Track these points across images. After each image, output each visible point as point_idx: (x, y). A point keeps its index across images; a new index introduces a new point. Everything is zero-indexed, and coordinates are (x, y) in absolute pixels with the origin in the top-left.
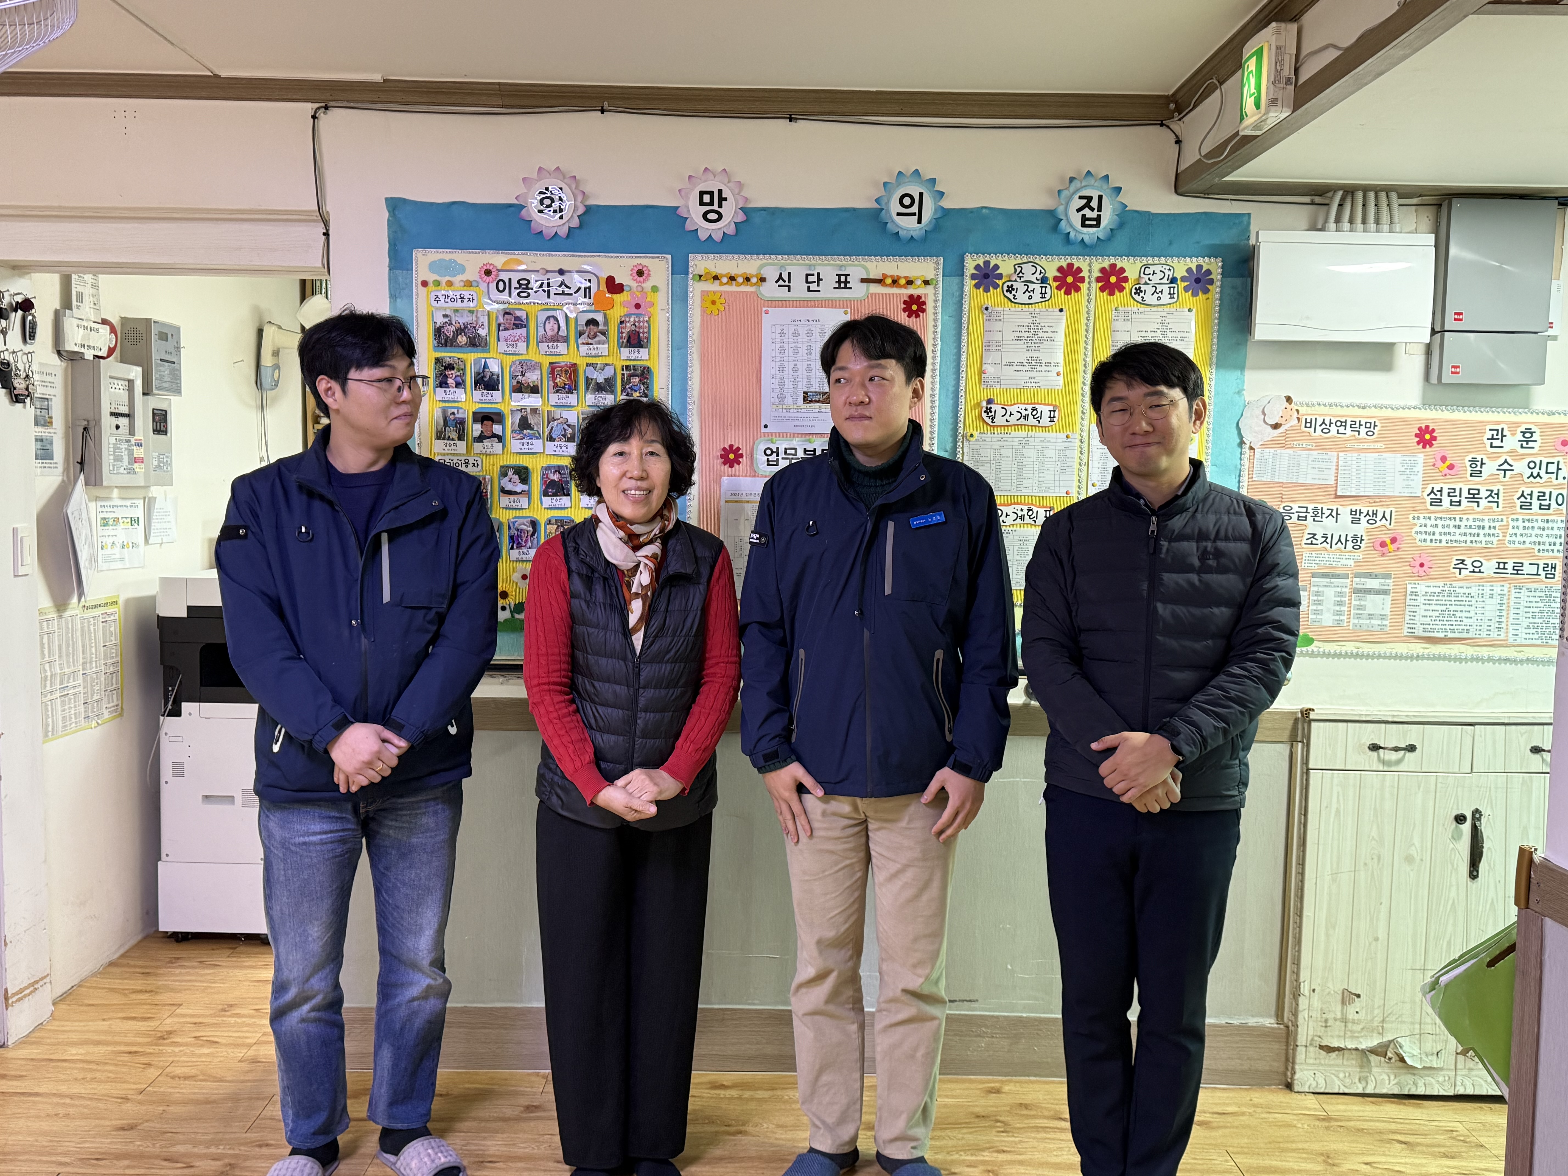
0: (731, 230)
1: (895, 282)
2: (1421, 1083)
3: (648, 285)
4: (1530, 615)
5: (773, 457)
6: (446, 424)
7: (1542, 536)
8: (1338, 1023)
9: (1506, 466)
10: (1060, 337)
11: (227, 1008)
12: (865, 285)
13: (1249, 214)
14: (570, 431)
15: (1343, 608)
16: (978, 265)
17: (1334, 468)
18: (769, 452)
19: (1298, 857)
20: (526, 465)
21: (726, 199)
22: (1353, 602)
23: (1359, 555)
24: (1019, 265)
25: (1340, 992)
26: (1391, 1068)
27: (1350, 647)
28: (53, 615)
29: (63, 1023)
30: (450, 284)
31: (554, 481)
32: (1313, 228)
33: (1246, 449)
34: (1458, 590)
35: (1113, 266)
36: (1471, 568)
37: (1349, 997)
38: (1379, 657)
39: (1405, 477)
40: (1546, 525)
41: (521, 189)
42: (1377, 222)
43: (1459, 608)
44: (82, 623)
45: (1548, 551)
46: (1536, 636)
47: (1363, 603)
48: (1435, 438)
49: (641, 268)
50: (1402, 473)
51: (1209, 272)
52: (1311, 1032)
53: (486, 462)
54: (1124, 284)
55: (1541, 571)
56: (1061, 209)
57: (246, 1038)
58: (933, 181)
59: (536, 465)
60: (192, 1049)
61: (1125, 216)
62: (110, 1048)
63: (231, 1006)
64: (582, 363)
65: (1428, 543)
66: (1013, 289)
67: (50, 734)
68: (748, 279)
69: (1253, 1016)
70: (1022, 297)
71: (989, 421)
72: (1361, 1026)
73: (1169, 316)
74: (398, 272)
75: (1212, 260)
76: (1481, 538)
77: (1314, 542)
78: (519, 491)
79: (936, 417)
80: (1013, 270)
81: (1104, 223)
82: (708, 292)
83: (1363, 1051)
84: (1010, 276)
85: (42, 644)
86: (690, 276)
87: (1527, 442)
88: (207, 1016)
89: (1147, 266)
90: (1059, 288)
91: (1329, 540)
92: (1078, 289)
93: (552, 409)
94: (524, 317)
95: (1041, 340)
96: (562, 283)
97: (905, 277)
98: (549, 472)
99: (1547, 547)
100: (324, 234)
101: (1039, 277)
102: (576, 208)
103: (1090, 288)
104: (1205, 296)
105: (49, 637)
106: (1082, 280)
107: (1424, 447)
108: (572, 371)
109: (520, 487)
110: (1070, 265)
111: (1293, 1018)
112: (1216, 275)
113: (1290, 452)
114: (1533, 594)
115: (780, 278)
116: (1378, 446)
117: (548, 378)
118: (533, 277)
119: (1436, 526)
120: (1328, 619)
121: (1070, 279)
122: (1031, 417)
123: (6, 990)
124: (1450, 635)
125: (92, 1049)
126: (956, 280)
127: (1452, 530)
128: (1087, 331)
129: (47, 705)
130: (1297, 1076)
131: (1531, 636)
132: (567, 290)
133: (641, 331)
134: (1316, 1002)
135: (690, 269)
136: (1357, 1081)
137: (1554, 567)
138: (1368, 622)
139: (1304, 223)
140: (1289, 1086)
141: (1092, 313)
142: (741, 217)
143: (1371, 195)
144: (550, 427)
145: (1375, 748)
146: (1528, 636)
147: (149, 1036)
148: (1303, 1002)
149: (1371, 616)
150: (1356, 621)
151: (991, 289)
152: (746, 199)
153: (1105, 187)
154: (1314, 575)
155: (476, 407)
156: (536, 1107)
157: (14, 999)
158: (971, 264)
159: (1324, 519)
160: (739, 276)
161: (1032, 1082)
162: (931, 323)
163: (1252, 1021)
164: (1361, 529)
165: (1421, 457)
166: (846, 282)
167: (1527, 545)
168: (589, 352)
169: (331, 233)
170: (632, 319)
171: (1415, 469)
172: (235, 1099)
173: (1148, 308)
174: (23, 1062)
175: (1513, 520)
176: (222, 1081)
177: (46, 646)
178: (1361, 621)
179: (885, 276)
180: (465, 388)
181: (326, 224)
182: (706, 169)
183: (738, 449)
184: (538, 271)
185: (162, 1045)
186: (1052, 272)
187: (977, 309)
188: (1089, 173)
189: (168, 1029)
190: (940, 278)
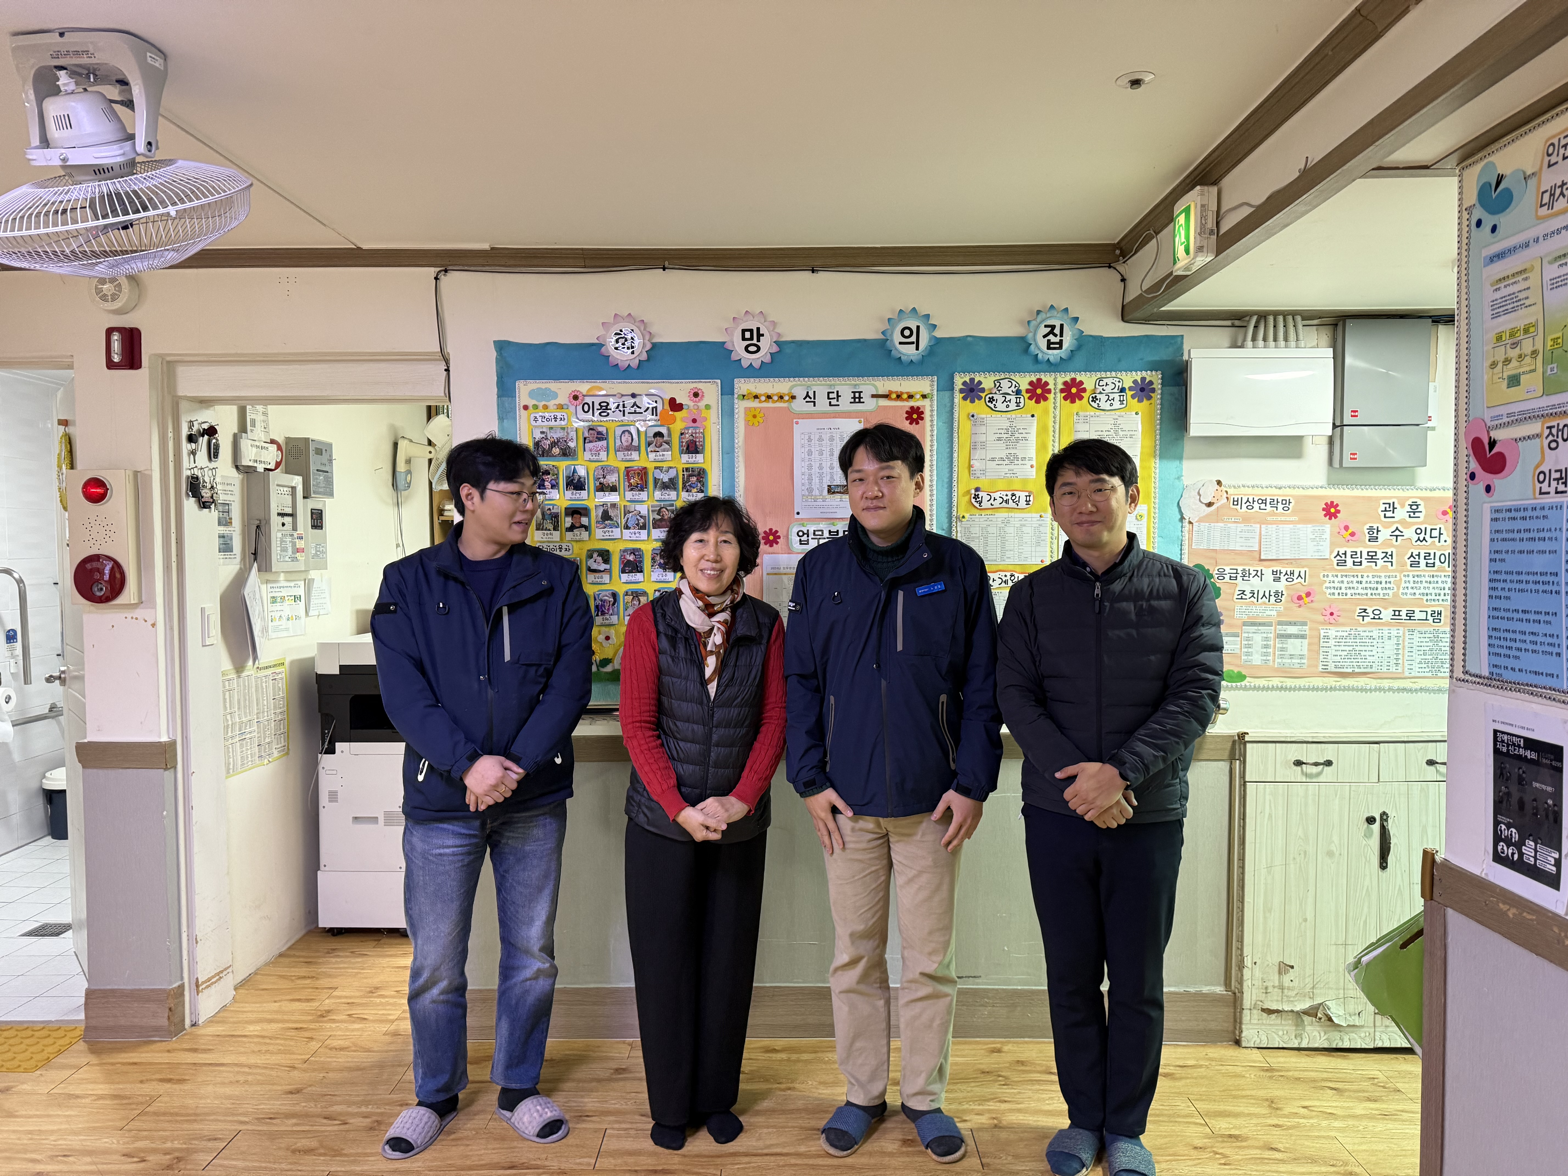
0: (768, 359)
1: (899, 397)
2: (1346, 1038)
3: (702, 404)
4: (1422, 653)
5: (805, 538)
6: (543, 518)
7: (1429, 588)
8: (1276, 990)
9: (1397, 533)
10: (1033, 437)
11: (374, 990)
12: (875, 399)
13: (1182, 336)
14: (642, 520)
15: (1269, 650)
16: (965, 382)
17: (1257, 537)
18: (801, 534)
19: (1239, 853)
20: (607, 548)
21: (763, 335)
22: (1277, 645)
23: (1281, 607)
24: (998, 381)
25: (1277, 964)
26: (1321, 1026)
27: (1276, 682)
28: (233, 675)
29: (242, 1005)
30: (546, 407)
31: (630, 560)
32: (1234, 345)
33: (1186, 524)
34: (1362, 634)
35: (1073, 380)
36: (1372, 616)
37: (1284, 968)
38: (1300, 689)
39: (1315, 543)
40: (1432, 580)
41: (601, 332)
42: (1286, 339)
43: (1363, 648)
44: (256, 681)
45: (1434, 600)
46: (1427, 670)
47: (1285, 646)
48: (1338, 512)
49: (696, 390)
50: (1313, 540)
51: (1151, 383)
52: (1254, 998)
53: (576, 547)
54: (1083, 394)
55: (1429, 617)
56: (1030, 335)
57: (389, 1015)
58: (927, 316)
59: (615, 549)
60: (346, 1025)
61: (1082, 340)
62: (280, 1025)
63: (377, 988)
64: (650, 466)
65: (1336, 596)
66: (994, 400)
67: (231, 771)
68: (781, 397)
69: (1206, 985)
70: (1001, 406)
71: (977, 505)
72: (1295, 992)
73: (1120, 419)
74: (504, 399)
75: (1154, 373)
76: (1379, 591)
77: (1244, 597)
78: (602, 569)
79: (935, 502)
80: (993, 385)
81: (1065, 346)
82: (750, 408)
83: (1297, 1012)
84: (991, 389)
85: (225, 699)
86: (736, 396)
87: (1414, 513)
88: (358, 997)
89: (1101, 379)
90: (1030, 398)
91: (1255, 596)
92: (1046, 399)
93: (628, 504)
94: (605, 432)
95: (1018, 440)
96: (635, 404)
97: (907, 393)
98: (626, 554)
99: (1433, 597)
100: (446, 370)
101: (1014, 390)
102: (644, 345)
103: (1056, 398)
104: (1149, 402)
105: (230, 693)
106: (1049, 391)
107: (1330, 519)
108: (643, 473)
109: (603, 567)
110: (1039, 380)
111: (1239, 987)
112: (1157, 385)
113: (1222, 525)
114: (1423, 635)
115: (807, 395)
116: (1292, 518)
117: (624, 478)
118: (611, 400)
119: (1342, 582)
120: (1257, 659)
121: (1039, 391)
122: (1011, 501)
123: (197, 979)
124: (1357, 670)
125: (266, 1026)
126: (947, 394)
127: (1355, 585)
128: (1054, 432)
129: (229, 748)
130: (1243, 1035)
131: (1423, 670)
132: (638, 410)
133: (698, 440)
134: (1258, 973)
135: (736, 391)
136: (1293, 1037)
137: (1440, 614)
138: (1289, 661)
139: (1227, 342)
140: (1238, 1043)
141: (1058, 417)
142: (775, 349)
143: (1280, 319)
144: (626, 518)
145: (1298, 763)
146: (1420, 670)
147: (312, 1014)
148: (1247, 973)
149: (1292, 656)
150: (1280, 660)
151: (976, 401)
152: (779, 335)
153: (1066, 317)
154: (1245, 624)
156: (624, 1070)
157: (204, 986)
158: (959, 381)
159: (1251, 578)
160: (774, 395)
161: (1026, 1043)
162: (928, 428)
163: (1205, 989)
164: (1281, 586)
165: (1328, 527)
166: (860, 398)
167: (1417, 596)
168: (657, 458)
169: (451, 369)
171: (1323, 537)
172: (381, 1066)
173: (1103, 413)
174: (210, 1038)
175: (1405, 576)
176: (370, 1051)
177: (228, 701)
178: (1284, 661)
179: (891, 392)
180: (558, 489)
181: (447, 362)
182: (747, 312)
183: (777, 532)
184: (615, 395)
185: (322, 1022)
186: (1024, 386)
187: (966, 417)
188: (1052, 306)
189: (327, 1008)
190: (935, 393)
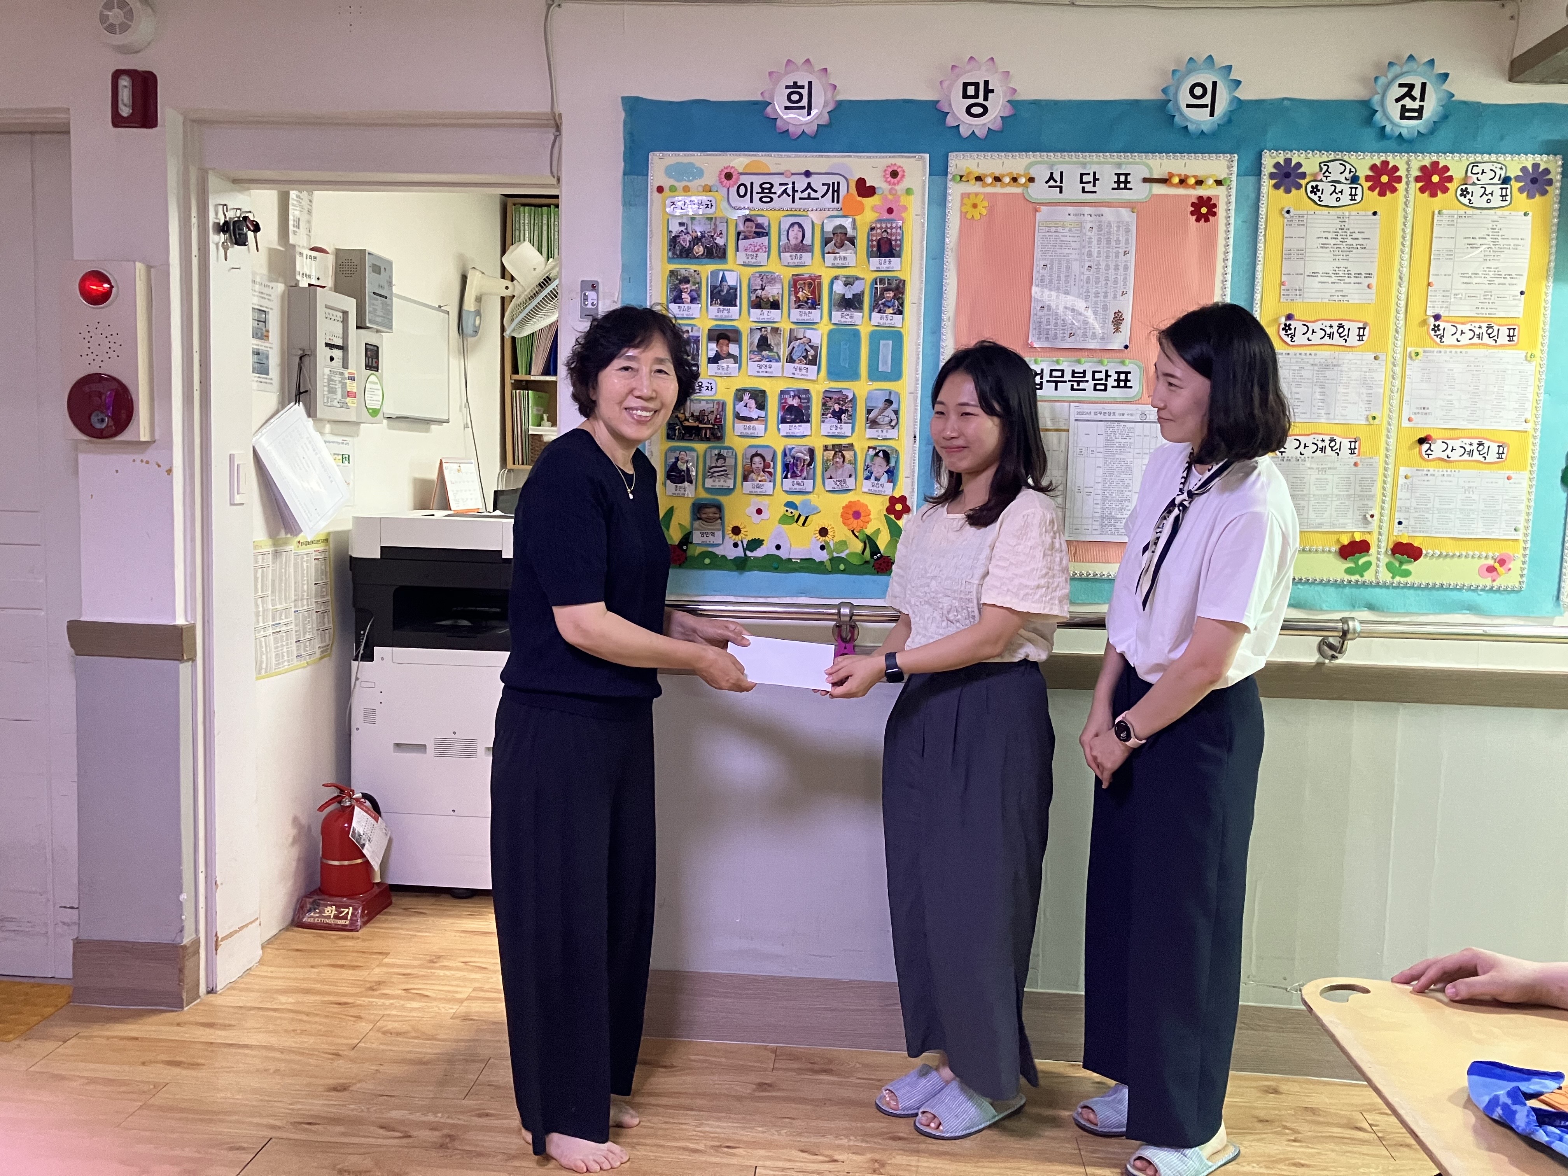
0: (997, 125)
1: (1182, 182)
3: (900, 188)
10: (1373, 244)
11: (435, 960)
12: (1148, 185)
14: (812, 352)
16: (1278, 163)
20: (763, 389)
21: (992, 91)
24: (1326, 163)
28: (267, 548)
29: (271, 969)
30: (686, 189)
31: (793, 405)
35: (1435, 164)
41: (767, 84)
44: (295, 559)
49: (895, 168)
53: (721, 384)
54: (1448, 185)
56: (1376, 98)
57: (457, 992)
58: (1229, 68)
59: (773, 390)
60: (402, 1002)
61: (1451, 108)
62: (320, 998)
63: (440, 957)
66: (1319, 190)
67: (263, 671)
68: (1015, 180)
70: (1328, 199)
71: (1288, 340)
73: (1501, 221)
74: (632, 177)
75: (1551, 157)
78: (755, 417)
80: (1318, 169)
81: (1426, 114)
82: (968, 195)
84: (1315, 175)
85: (256, 579)
86: (950, 177)
88: (414, 967)
89: (1475, 164)
90: (1371, 189)
92: (1394, 190)
93: (793, 326)
94: (766, 224)
95: (1350, 248)
96: (809, 185)
97: (1195, 177)
98: (787, 396)
100: (555, 139)
101: (1349, 176)
102: (826, 104)
103: (1408, 189)
104: (1543, 198)
105: (263, 572)
106: (1399, 179)
108: (815, 284)
109: (755, 413)
110: (1385, 163)
112: (1556, 176)
115: (1051, 177)
117: (790, 291)
118: (776, 180)
121: (1385, 179)
122: (1336, 335)
123: (216, 933)
125: (301, 998)
126: (1252, 179)
128: (1404, 238)
129: (261, 642)
132: (813, 195)
133: (893, 238)
135: (950, 170)
141: (1409, 218)
142: (1009, 111)
144: (791, 347)
147: (360, 986)
151: (1294, 191)
152: (1015, 91)
153: (1430, 73)
155: (711, 324)
156: (769, 1085)
157: (224, 943)
158: (1269, 162)
160: (1004, 176)
161: (1312, 1082)
162: (1222, 227)
166: (1126, 182)
168: (836, 262)
169: (559, 137)
170: (884, 226)
172: (450, 1060)
173: (1476, 212)
174: (232, 1010)
176: (436, 1040)
177: (260, 580)
179: (1171, 175)
180: (700, 303)
181: (558, 128)
182: (971, 58)
184: (782, 174)
185: (372, 997)
186: (1363, 171)
187: (1277, 213)
188: (1411, 57)
189: (377, 979)
190: (1234, 177)
